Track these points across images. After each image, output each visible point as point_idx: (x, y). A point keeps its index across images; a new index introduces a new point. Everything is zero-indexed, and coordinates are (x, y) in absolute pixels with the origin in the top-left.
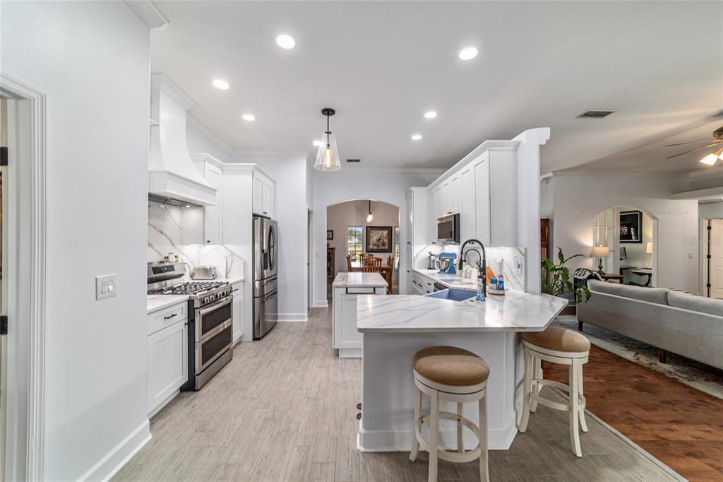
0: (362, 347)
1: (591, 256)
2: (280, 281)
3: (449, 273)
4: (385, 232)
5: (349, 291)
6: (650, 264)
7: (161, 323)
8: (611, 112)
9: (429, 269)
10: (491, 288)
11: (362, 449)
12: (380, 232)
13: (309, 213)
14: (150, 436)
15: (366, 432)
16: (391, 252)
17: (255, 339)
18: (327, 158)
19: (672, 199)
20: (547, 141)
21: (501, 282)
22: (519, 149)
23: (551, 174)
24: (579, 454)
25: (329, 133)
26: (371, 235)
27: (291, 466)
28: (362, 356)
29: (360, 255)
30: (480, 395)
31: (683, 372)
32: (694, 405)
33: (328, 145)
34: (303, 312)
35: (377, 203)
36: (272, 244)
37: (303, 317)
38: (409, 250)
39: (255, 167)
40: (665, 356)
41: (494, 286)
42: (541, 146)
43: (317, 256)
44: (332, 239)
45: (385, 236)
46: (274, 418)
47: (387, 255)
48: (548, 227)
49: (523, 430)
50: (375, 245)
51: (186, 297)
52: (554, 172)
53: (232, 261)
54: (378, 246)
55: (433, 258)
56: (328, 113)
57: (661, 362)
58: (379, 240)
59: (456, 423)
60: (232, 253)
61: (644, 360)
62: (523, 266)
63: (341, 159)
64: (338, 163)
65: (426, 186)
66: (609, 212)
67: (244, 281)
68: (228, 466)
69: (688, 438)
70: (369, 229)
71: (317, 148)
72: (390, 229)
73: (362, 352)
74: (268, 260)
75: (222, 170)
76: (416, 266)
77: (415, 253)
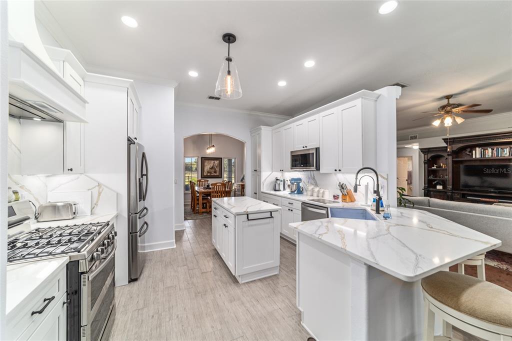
4: (217, 163)
5: (251, 217)
8: (406, 86)
9: (275, 190)
12: (213, 162)
16: (221, 177)
17: (131, 281)
22: (378, 100)
26: (205, 164)
33: (229, 71)
36: (145, 172)
37: (171, 244)
38: (257, 176)
39: (132, 85)
42: (397, 99)
50: (208, 172)
53: (100, 194)
54: (211, 173)
55: (278, 182)
56: (229, 39)
58: (212, 168)
60: (99, 184)
62: (385, 188)
70: (204, 159)
72: (220, 160)
74: (142, 191)
75: (84, 81)
76: (264, 189)
77: (263, 179)
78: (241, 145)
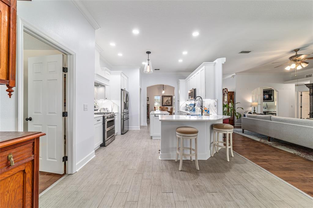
0: (160, 135)
1: (251, 106)
2: (130, 115)
3: (193, 111)
4: (170, 98)
5: (156, 115)
6: (276, 110)
7: (96, 122)
8: (250, 51)
9: (186, 110)
10: (205, 113)
11: (161, 159)
12: (168, 98)
13: (141, 89)
14: (95, 156)
15: (162, 154)
16: (172, 106)
17: (122, 134)
18: (148, 69)
19: (284, 83)
20: (225, 62)
21: (208, 111)
22: (216, 65)
23: (234, 74)
24: (228, 160)
25: (149, 60)
26: (164, 99)
27: (139, 162)
28: (160, 139)
29: (160, 107)
30: (195, 137)
31: (275, 144)
32: (273, 152)
33: (148, 64)
34: (138, 126)
35: (166, 86)
36: (127, 100)
37: (138, 128)
38: (179, 104)
39: (122, 72)
40: (269, 139)
41: (206, 112)
42: (223, 64)
43: (143, 106)
44: (148, 101)
45: (170, 99)
46: (132, 153)
47: (171, 107)
48: (234, 95)
49: (212, 156)
50: (165, 103)
51: (102, 115)
52: (236, 73)
53: (114, 106)
54: (167, 103)
55: (187, 106)
56: (148, 53)
57: (269, 141)
58: (167, 101)
59: (189, 150)
60: (114, 103)
61: (263, 141)
62: (216, 106)
63: (153, 69)
64: (152, 71)
65: (185, 79)
66: (259, 89)
67: (118, 113)
68: (120, 162)
69: (266, 158)
70: (163, 97)
71: (144, 65)
72: (171, 97)
73: (161, 138)
74: (126, 106)
75: (110, 73)
76: (181, 110)
77: (180, 104)
78: (174, 88)
